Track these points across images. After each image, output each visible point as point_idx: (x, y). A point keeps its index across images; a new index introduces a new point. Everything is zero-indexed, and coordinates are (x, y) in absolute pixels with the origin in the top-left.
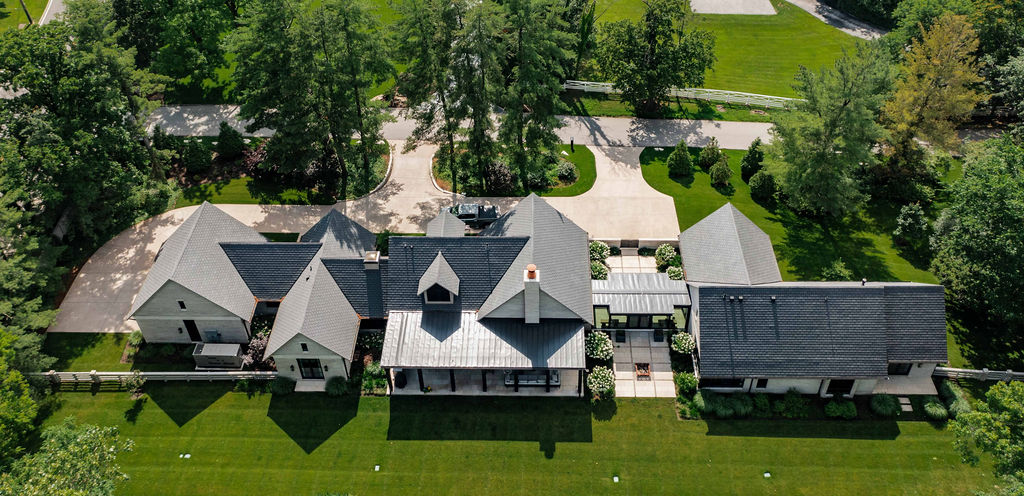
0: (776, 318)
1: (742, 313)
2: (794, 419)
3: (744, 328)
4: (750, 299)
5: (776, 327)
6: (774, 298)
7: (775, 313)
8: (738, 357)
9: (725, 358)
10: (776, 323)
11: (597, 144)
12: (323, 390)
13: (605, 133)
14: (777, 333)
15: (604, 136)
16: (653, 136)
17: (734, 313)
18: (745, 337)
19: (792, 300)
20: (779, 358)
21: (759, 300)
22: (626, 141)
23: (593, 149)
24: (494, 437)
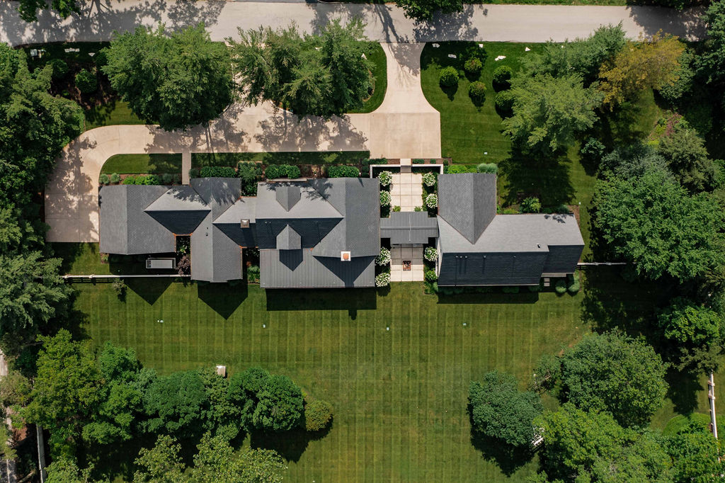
1: (466, 262)
3: (465, 268)
4: (471, 257)
8: (460, 278)
9: (452, 279)
11: (389, 42)
13: (395, 28)
15: (394, 32)
16: (433, 28)
17: (461, 262)
21: (476, 257)
22: (411, 37)
23: (385, 47)
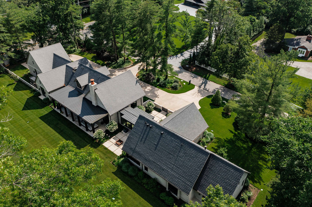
0: (159, 141)
1: (148, 132)
2: (146, 189)
3: (146, 139)
4: (154, 128)
5: (157, 145)
6: (162, 132)
7: (160, 139)
8: (137, 149)
9: (133, 147)
10: (158, 143)
11: (200, 87)
12: (42, 99)
13: (207, 86)
14: (156, 148)
15: (205, 86)
17: (146, 131)
18: (144, 143)
19: (169, 137)
20: (151, 159)
21: (157, 131)
23: (196, 87)
24: (59, 133)
